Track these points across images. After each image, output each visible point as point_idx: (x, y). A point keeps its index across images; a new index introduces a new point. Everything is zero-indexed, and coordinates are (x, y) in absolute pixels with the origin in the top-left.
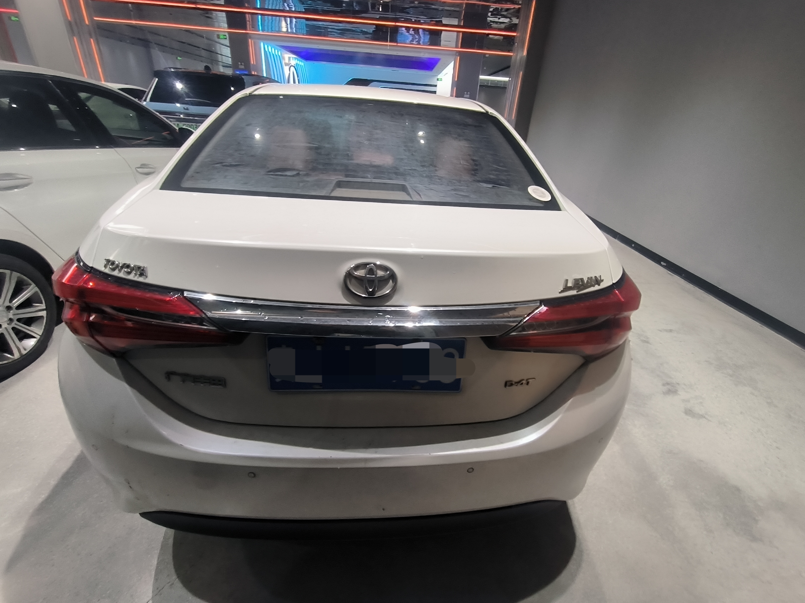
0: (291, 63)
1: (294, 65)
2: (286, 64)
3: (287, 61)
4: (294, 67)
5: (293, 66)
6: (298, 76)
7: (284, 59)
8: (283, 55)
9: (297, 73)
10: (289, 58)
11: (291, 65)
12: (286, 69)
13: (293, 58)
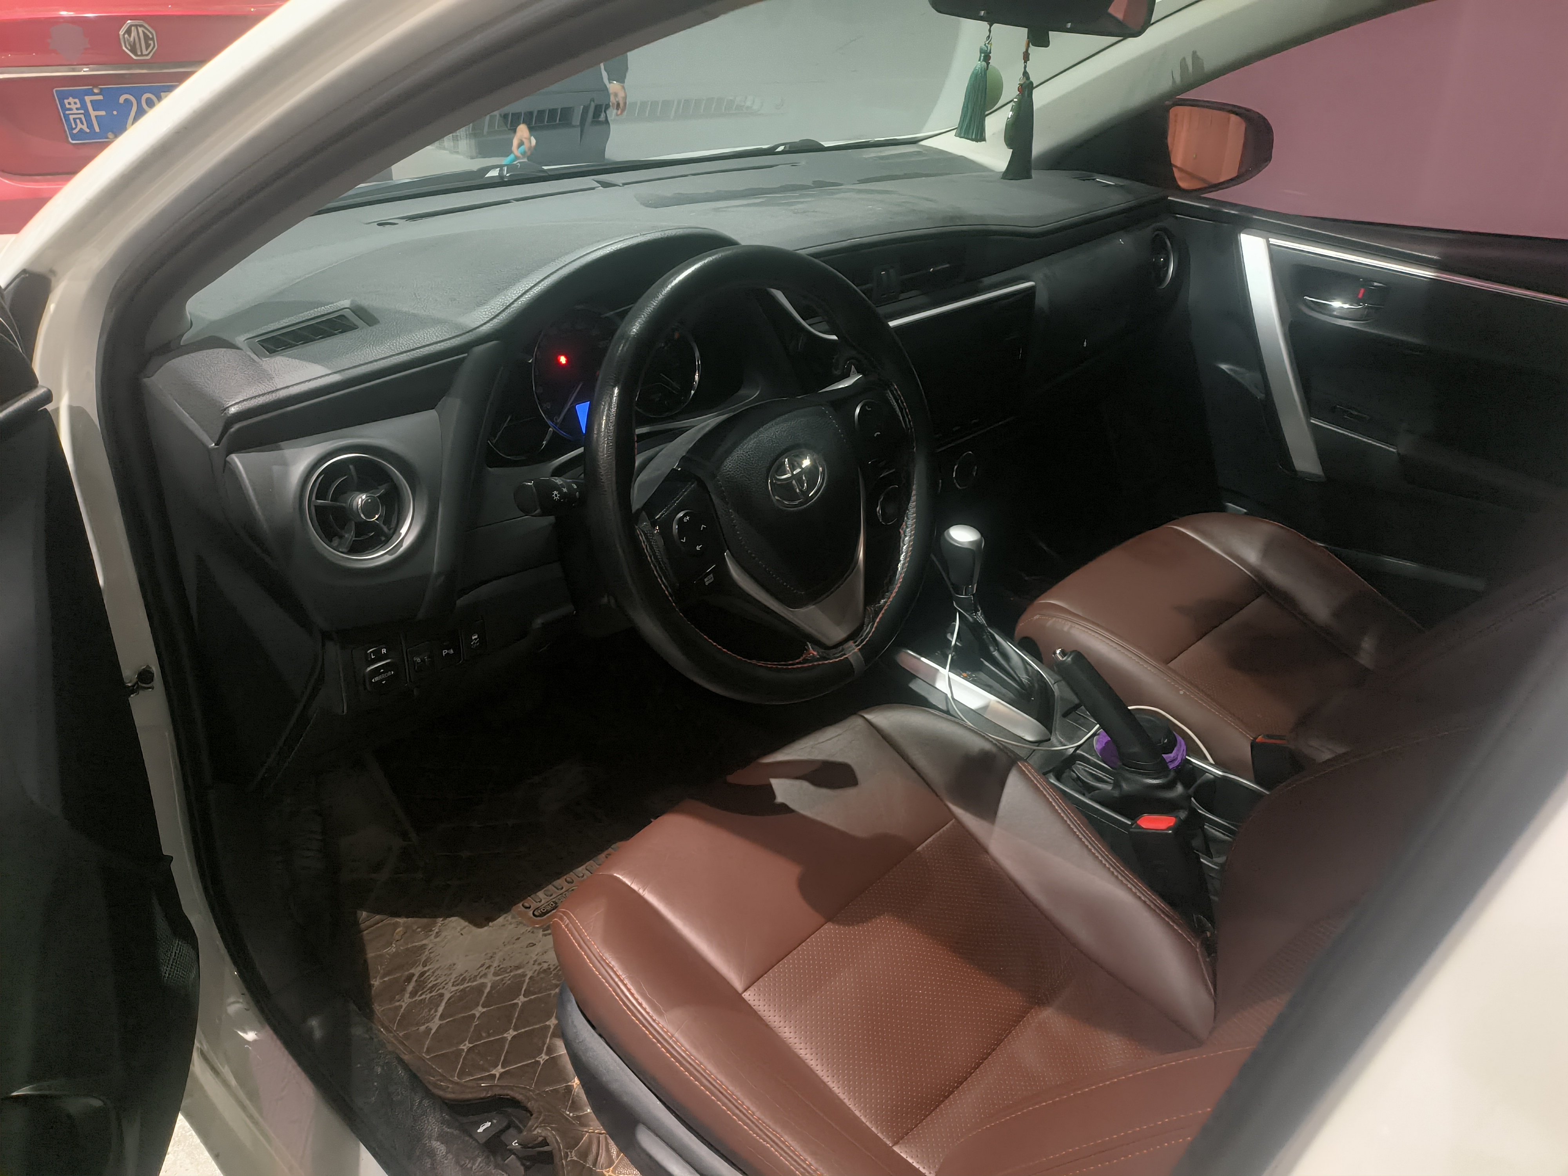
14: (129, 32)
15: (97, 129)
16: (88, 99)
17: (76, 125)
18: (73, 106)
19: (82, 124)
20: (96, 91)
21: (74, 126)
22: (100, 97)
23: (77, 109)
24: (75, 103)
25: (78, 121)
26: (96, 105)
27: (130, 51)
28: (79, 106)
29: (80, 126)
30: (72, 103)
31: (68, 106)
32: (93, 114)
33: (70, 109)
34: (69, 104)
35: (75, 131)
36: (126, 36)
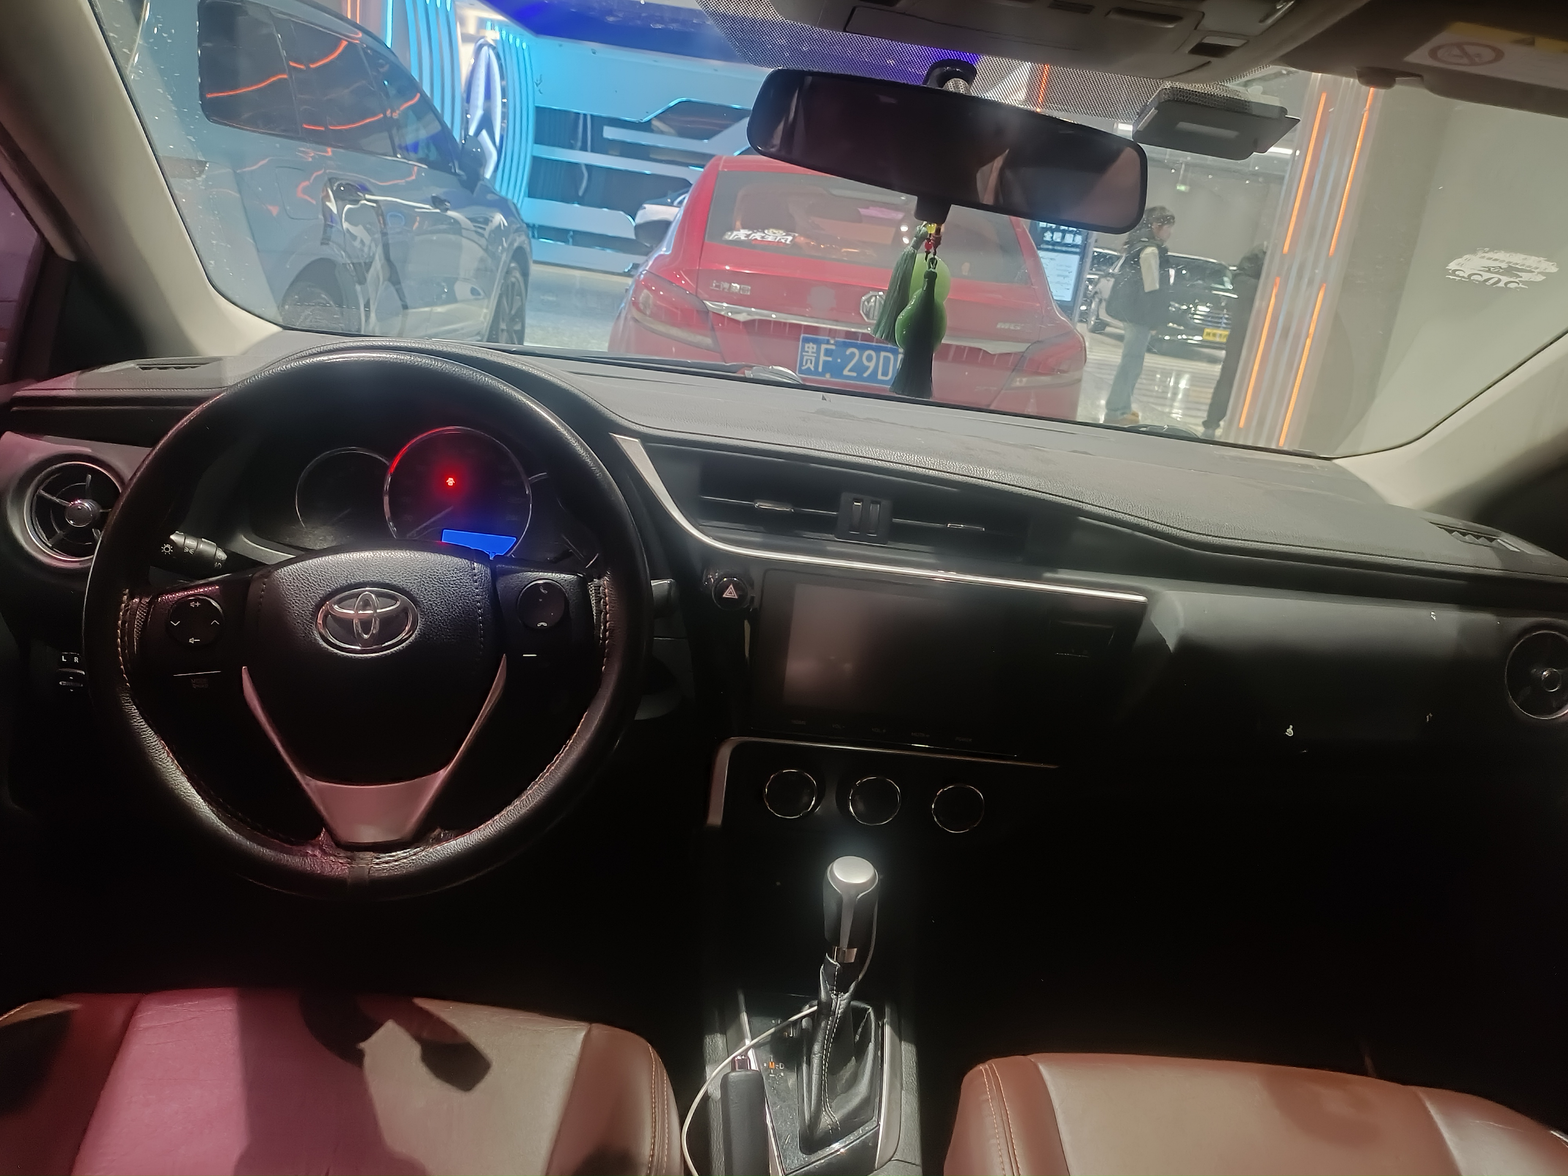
0: (483, 37)
1: (492, 43)
2: (467, 38)
3: (471, 29)
4: (494, 48)
5: (490, 46)
6: (502, 77)
7: (463, 23)
8: (458, 11)
9: (501, 67)
10: (482, 23)
11: (481, 41)
12: (466, 53)
13: (492, 21)
14: (868, 301)
15: (820, 369)
16: (824, 347)
17: (806, 363)
18: (810, 350)
19: (811, 363)
20: (832, 342)
21: (804, 364)
22: (833, 347)
23: (813, 353)
24: (813, 348)
25: (809, 362)
26: (828, 353)
27: (865, 315)
28: (815, 350)
29: (809, 365)
30: (811, 347)
31: (806, 349)
32: (823, 358)
33: (808, 352)
34: (808, 348)
35: (803, 368)
36: (866, 303)
